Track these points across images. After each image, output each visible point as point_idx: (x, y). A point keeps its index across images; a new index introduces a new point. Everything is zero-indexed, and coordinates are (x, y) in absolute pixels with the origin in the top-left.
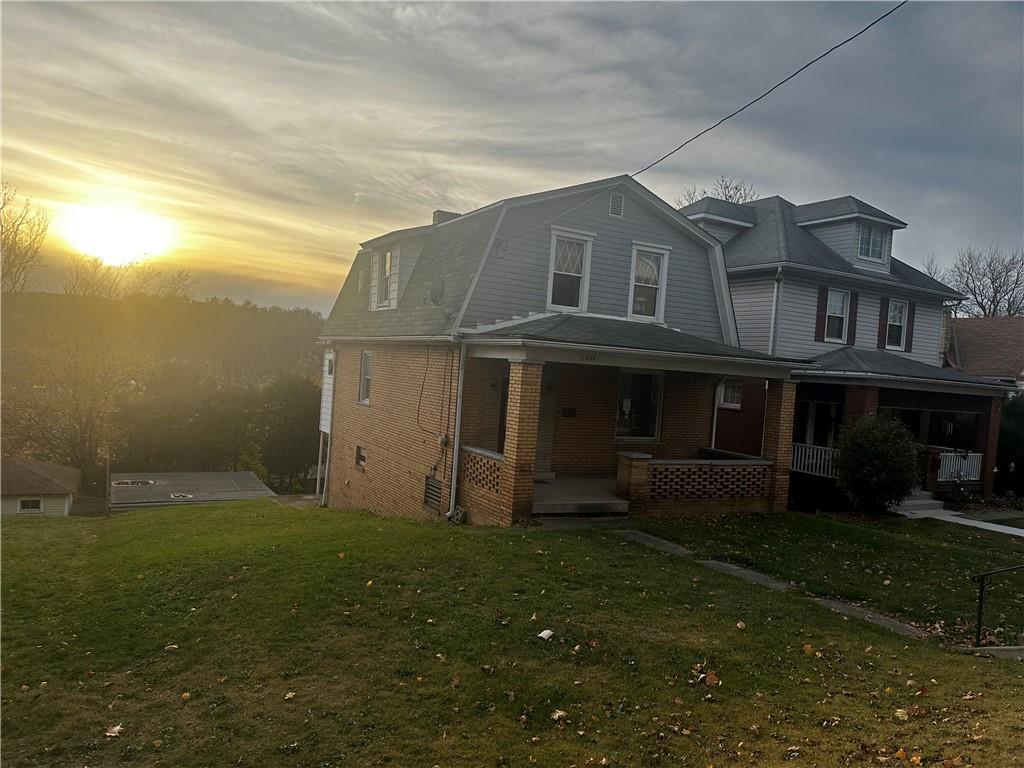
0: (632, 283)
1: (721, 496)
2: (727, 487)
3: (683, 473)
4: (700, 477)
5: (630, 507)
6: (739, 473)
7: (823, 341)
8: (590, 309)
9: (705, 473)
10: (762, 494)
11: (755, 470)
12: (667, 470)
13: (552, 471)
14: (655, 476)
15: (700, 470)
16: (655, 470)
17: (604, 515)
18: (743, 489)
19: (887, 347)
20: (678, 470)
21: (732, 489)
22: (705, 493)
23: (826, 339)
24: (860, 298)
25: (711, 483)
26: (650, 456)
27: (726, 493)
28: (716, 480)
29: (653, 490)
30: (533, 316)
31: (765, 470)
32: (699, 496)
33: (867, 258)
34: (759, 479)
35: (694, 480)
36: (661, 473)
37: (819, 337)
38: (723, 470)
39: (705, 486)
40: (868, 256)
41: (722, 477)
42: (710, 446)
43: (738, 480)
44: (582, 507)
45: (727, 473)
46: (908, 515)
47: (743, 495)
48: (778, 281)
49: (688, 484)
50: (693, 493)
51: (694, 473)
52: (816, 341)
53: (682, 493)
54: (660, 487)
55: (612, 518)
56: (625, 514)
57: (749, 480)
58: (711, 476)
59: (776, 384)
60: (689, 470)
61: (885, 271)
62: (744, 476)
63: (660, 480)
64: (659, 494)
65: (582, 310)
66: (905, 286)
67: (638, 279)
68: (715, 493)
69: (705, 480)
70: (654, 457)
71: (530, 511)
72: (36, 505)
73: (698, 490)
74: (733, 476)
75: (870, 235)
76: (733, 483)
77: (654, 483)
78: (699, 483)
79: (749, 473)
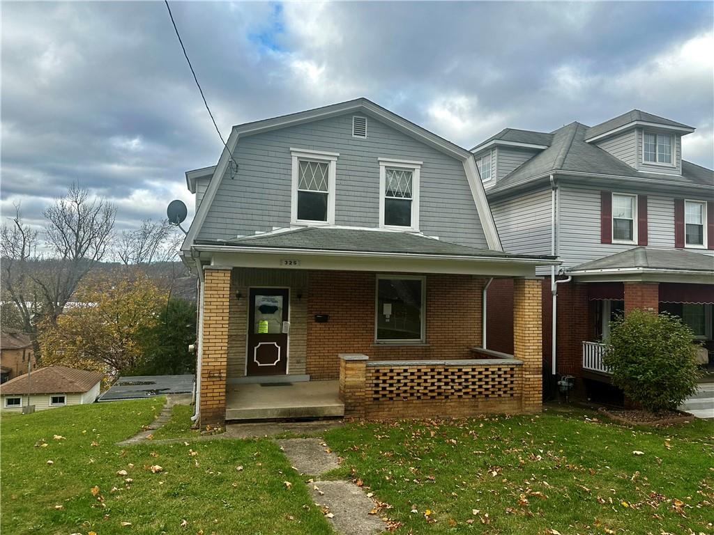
0: (382, 197)
1: (460, 397)
2: (467, 387)
3: (412, 374)
4: (433, 377)
5: (346, 410)
6: (480, 373)
7: (610, 243)
8: (337, 222)
9: (439, 373)
10: (512, 395)
11: (499, 369)
12: (391, 371)
13: (306, 374)
14: (377, 378)
15: (433, 370)
16: (378, 371)
17: (317, 419)
18: (487, 389)
19: (686, 246)
20: (406, 371)
21: (474, 390)
22: (439, 394)
23: (613, 241)
24: (649, 201)
25: (447, 384)
26: (367, 358)
27: (466, 393)
28: (453, 380)
29: (376, 392)
30: (277, 231)
31: (512, 369)
32: (433, 397)
33: (654, 163)
34: (505, 379)
35: (426, 381)
36: (385, 374)
37: (606, 239)
38: (460, 370)
39: (439, 387)
40: (655, 161)
41: (459, 377)
42: (482, 347)
43: (480, 380)
44: (289, 411)
45: (466, 373)
46: (697, 413)
47: (487, 396)
48: (555, 189)
49: (419, 384)
50: (425, 394)
51: (426, 374)
52: (602, 243)
53: (412, 394)
54: (384, 389)
55: (324, 423)
56: (341, 418)
57: (493, 380)
58: (446, 377)
59: (518, 282)
60: (419, 370)
61: (677, 174)
62: (487, 376)
63: (384, 382)
64: (384, 396)
65: (330, 223)
66: (699, 186)
67: (389, 193)
68: (452, 394)
69: (439, 380)
70: (372, 359)
71: (224, 417)
72: (62, 400)
73: (432, 391)
74: (473, 377)
75: (655, 142)
76: (474, 383)
77: (377, 385)
78: (433, 384)
79: (493, 373)
